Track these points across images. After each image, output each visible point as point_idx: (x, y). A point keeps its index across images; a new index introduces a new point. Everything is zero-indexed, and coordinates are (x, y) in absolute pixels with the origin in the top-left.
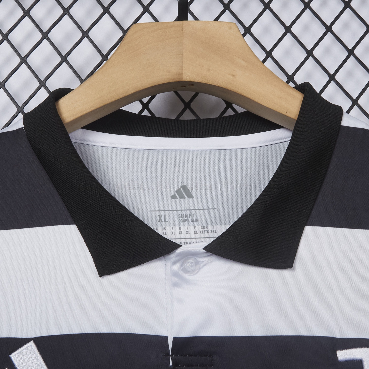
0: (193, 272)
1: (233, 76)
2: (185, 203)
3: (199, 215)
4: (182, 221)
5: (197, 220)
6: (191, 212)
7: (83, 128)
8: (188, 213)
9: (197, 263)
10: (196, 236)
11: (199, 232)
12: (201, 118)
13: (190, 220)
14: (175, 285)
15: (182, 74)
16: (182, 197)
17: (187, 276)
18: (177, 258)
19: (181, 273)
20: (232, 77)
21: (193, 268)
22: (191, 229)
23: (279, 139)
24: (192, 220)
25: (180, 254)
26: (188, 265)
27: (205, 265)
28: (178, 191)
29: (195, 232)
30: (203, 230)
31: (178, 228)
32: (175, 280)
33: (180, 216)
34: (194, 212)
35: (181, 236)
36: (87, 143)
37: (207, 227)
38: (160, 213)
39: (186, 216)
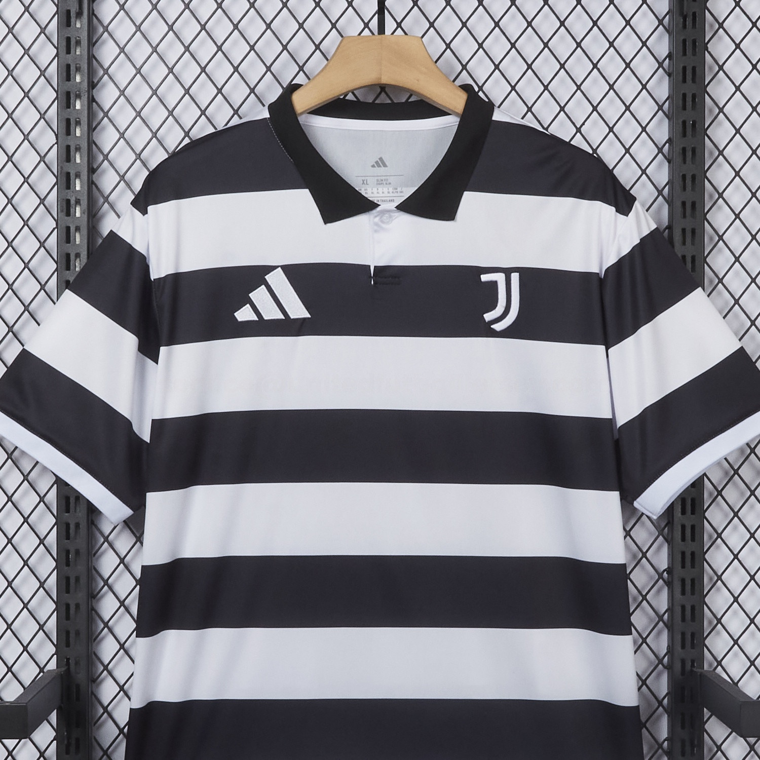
0: (388, 223)
1: (418, 80)
2: (381, 171)
3: (391, 179)
4: (379, 184)
5: (390, 183)
6: (386, 178)
7: (308, 113)
8: (383, 178)
9: (391, 217)
10: (389, 195)
11: (391, 192)
12: (395, 102)
13: (385, 184)
14: (376, 231)
15: (380, 79)
16: (379, 166)
17: (384, 226)
18: (378, 214)
19: (380, 223)
20: (417, 82)
21: (388, 220)
22: (386, 190)
23: (451, 123)
24: (386, 184)
25: (378, 212)
26: (385, 218)
27: (396, 218)
28: (377, 162)
29: (388, 193)
30: (394, 191)
31: (376, 189)
32: (376, 228)
33: (377, 180)
34: (388, 177)
35: (378, 195)
36: (311, 124)
37: (397, 189)
38: (363, 178)
39: (382, 180)
